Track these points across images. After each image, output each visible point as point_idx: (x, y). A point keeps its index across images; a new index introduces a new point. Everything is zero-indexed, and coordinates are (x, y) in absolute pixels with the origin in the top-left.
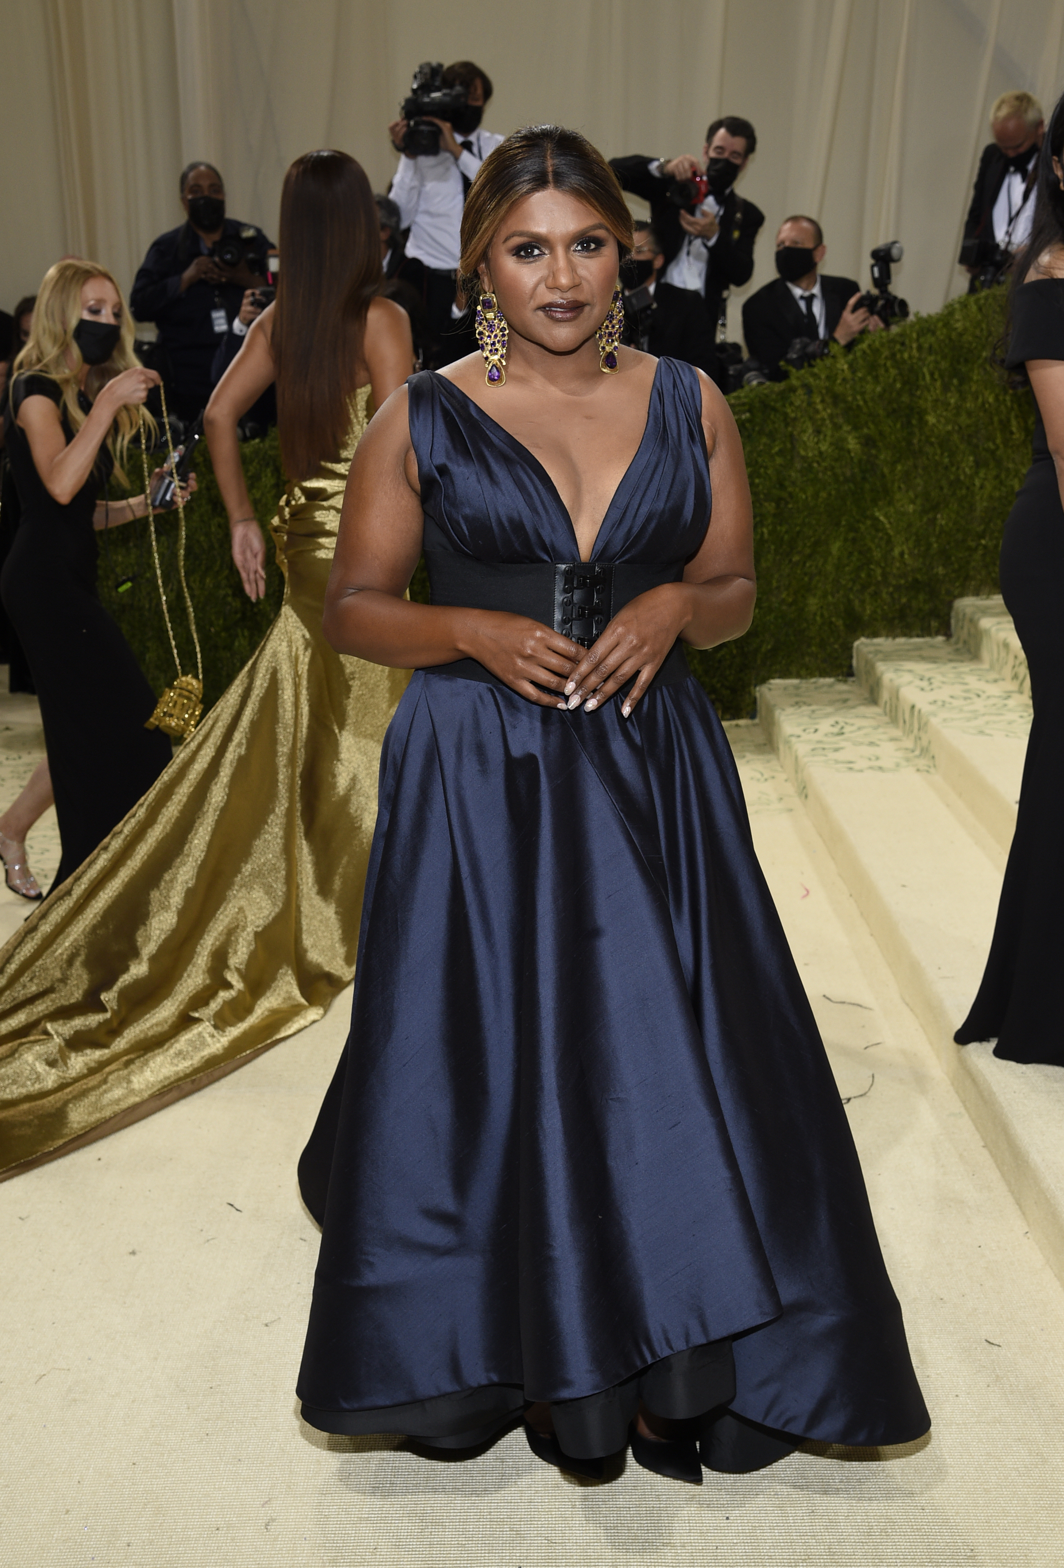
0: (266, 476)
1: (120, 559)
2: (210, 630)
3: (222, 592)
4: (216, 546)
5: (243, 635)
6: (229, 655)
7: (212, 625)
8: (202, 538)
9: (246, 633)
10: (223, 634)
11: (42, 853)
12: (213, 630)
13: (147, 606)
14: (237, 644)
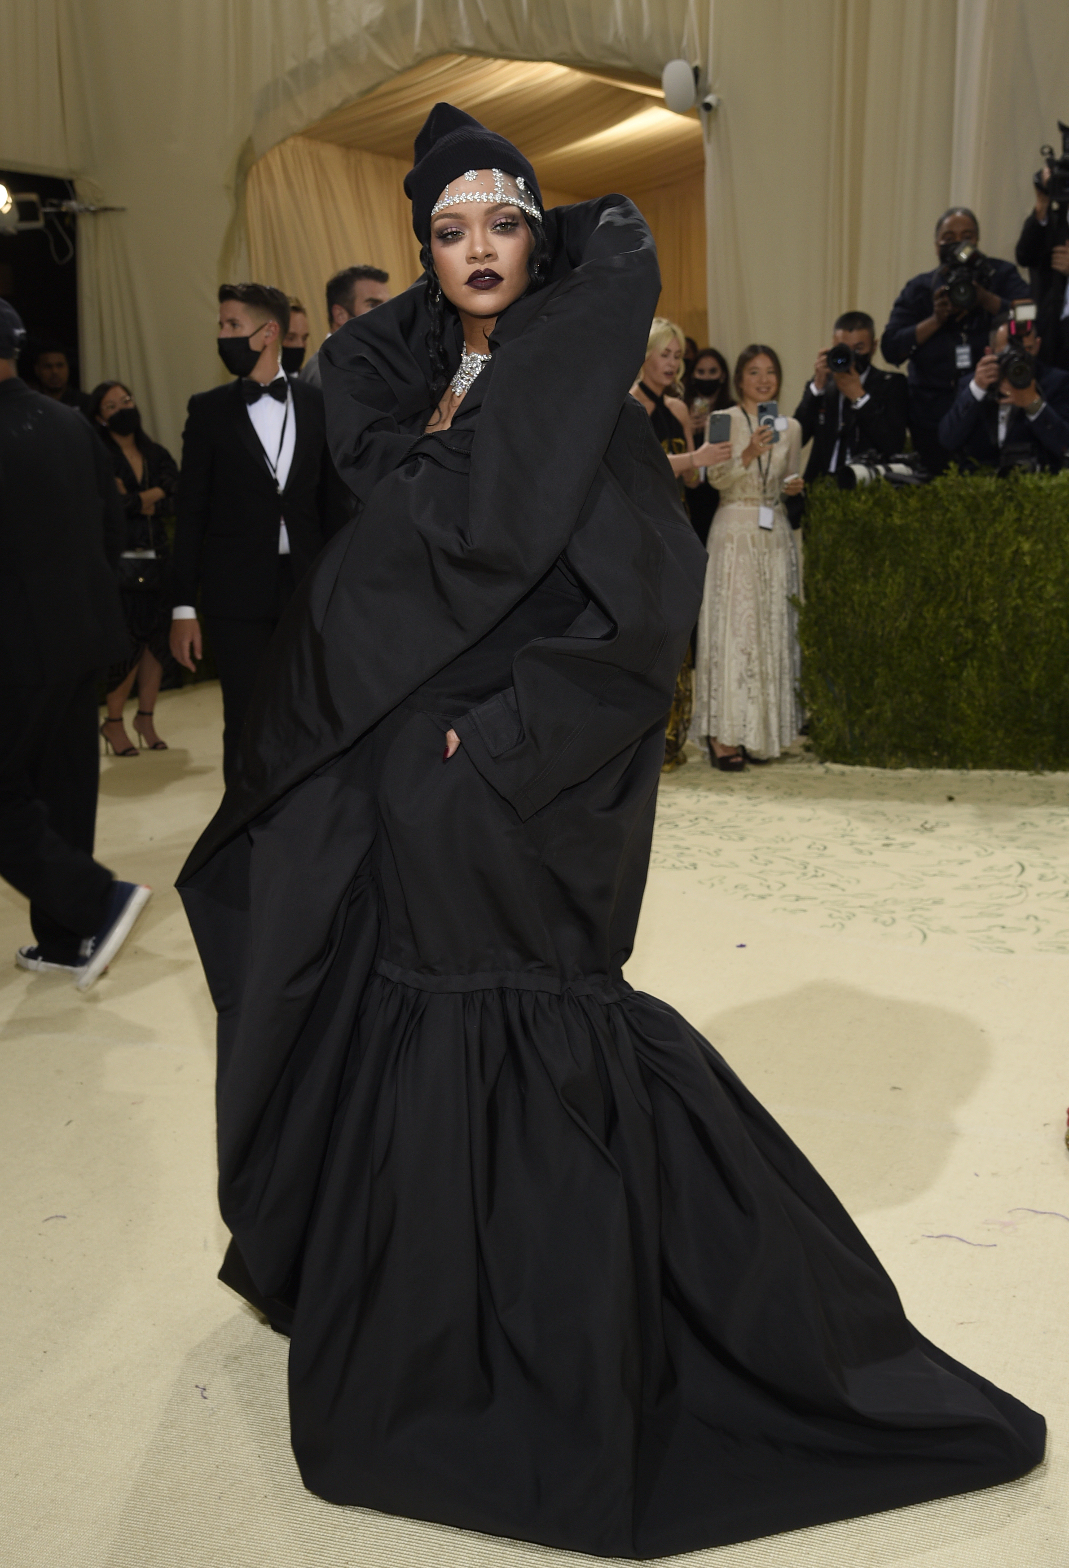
0: (1009, 510)
1: (858, 587)
2: (939, 660)
3: (954, 623)
4: (953, 577)
5: (972, 666)
6: (956, 684)
7: (941, 654)
8: (939, 570)
9: (976, 663)
10: (952, 664)
11: (766, 864)
12: (942, 659)
13: (880, 633)
14: (965, 674)
